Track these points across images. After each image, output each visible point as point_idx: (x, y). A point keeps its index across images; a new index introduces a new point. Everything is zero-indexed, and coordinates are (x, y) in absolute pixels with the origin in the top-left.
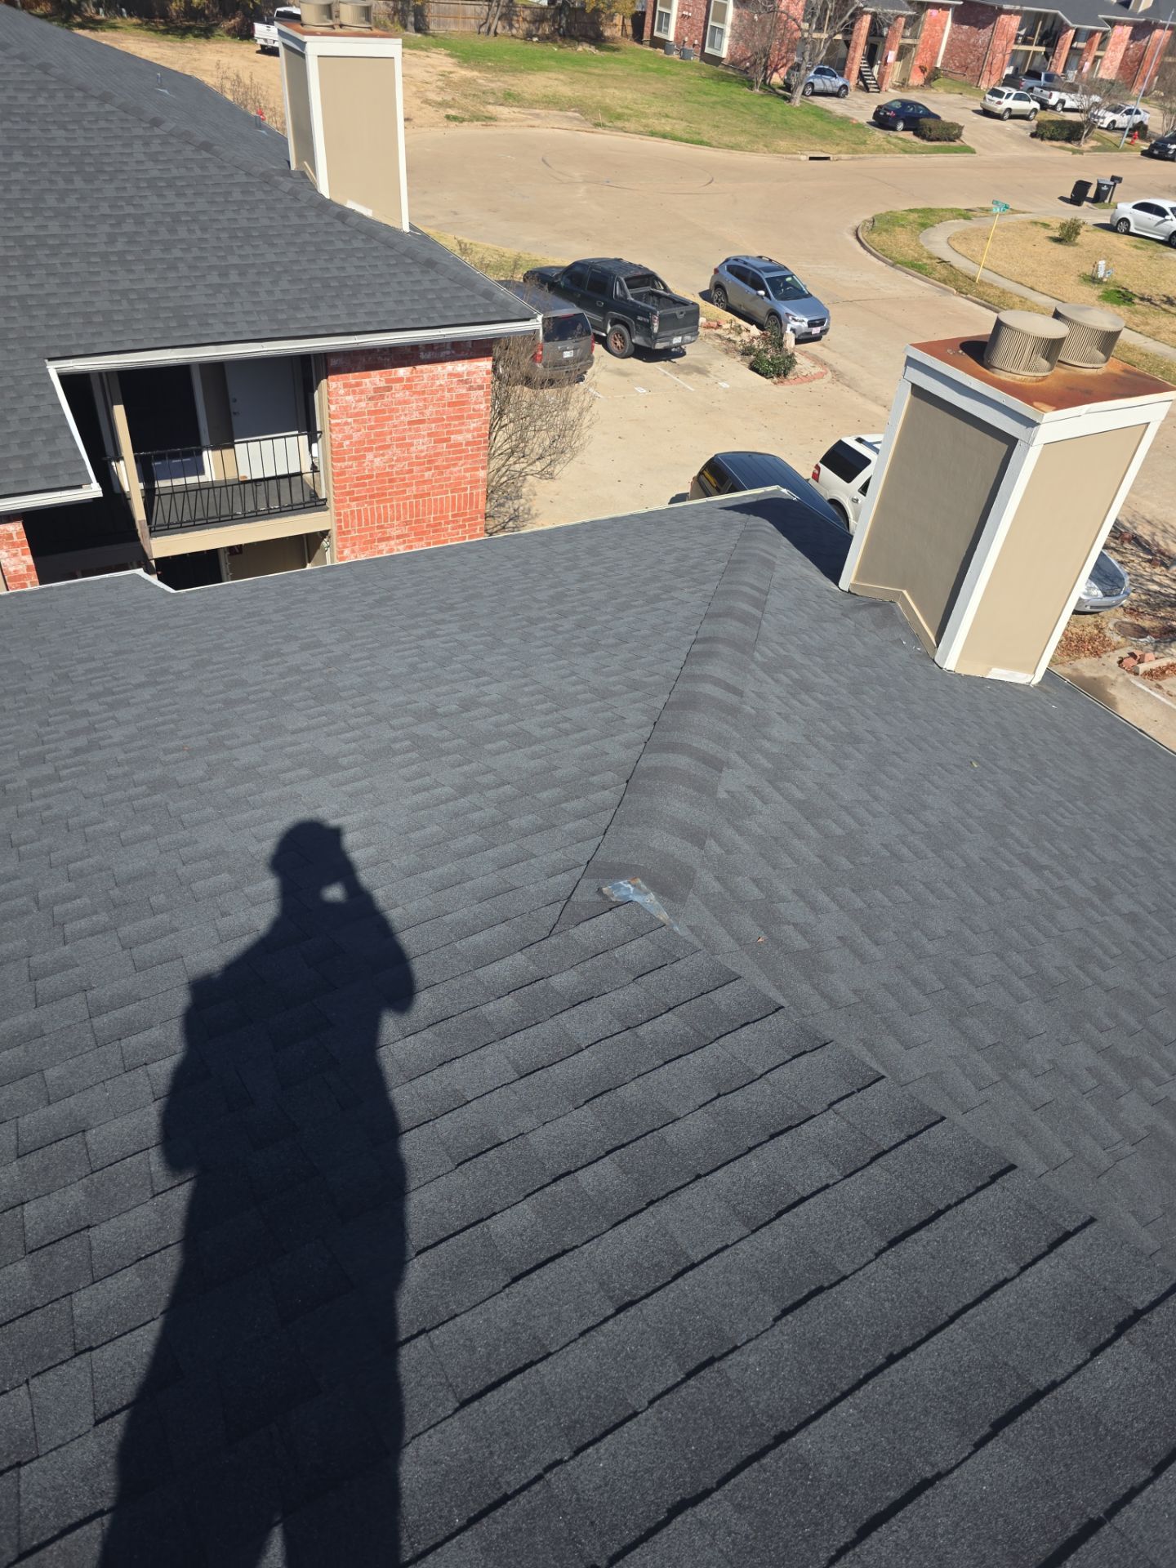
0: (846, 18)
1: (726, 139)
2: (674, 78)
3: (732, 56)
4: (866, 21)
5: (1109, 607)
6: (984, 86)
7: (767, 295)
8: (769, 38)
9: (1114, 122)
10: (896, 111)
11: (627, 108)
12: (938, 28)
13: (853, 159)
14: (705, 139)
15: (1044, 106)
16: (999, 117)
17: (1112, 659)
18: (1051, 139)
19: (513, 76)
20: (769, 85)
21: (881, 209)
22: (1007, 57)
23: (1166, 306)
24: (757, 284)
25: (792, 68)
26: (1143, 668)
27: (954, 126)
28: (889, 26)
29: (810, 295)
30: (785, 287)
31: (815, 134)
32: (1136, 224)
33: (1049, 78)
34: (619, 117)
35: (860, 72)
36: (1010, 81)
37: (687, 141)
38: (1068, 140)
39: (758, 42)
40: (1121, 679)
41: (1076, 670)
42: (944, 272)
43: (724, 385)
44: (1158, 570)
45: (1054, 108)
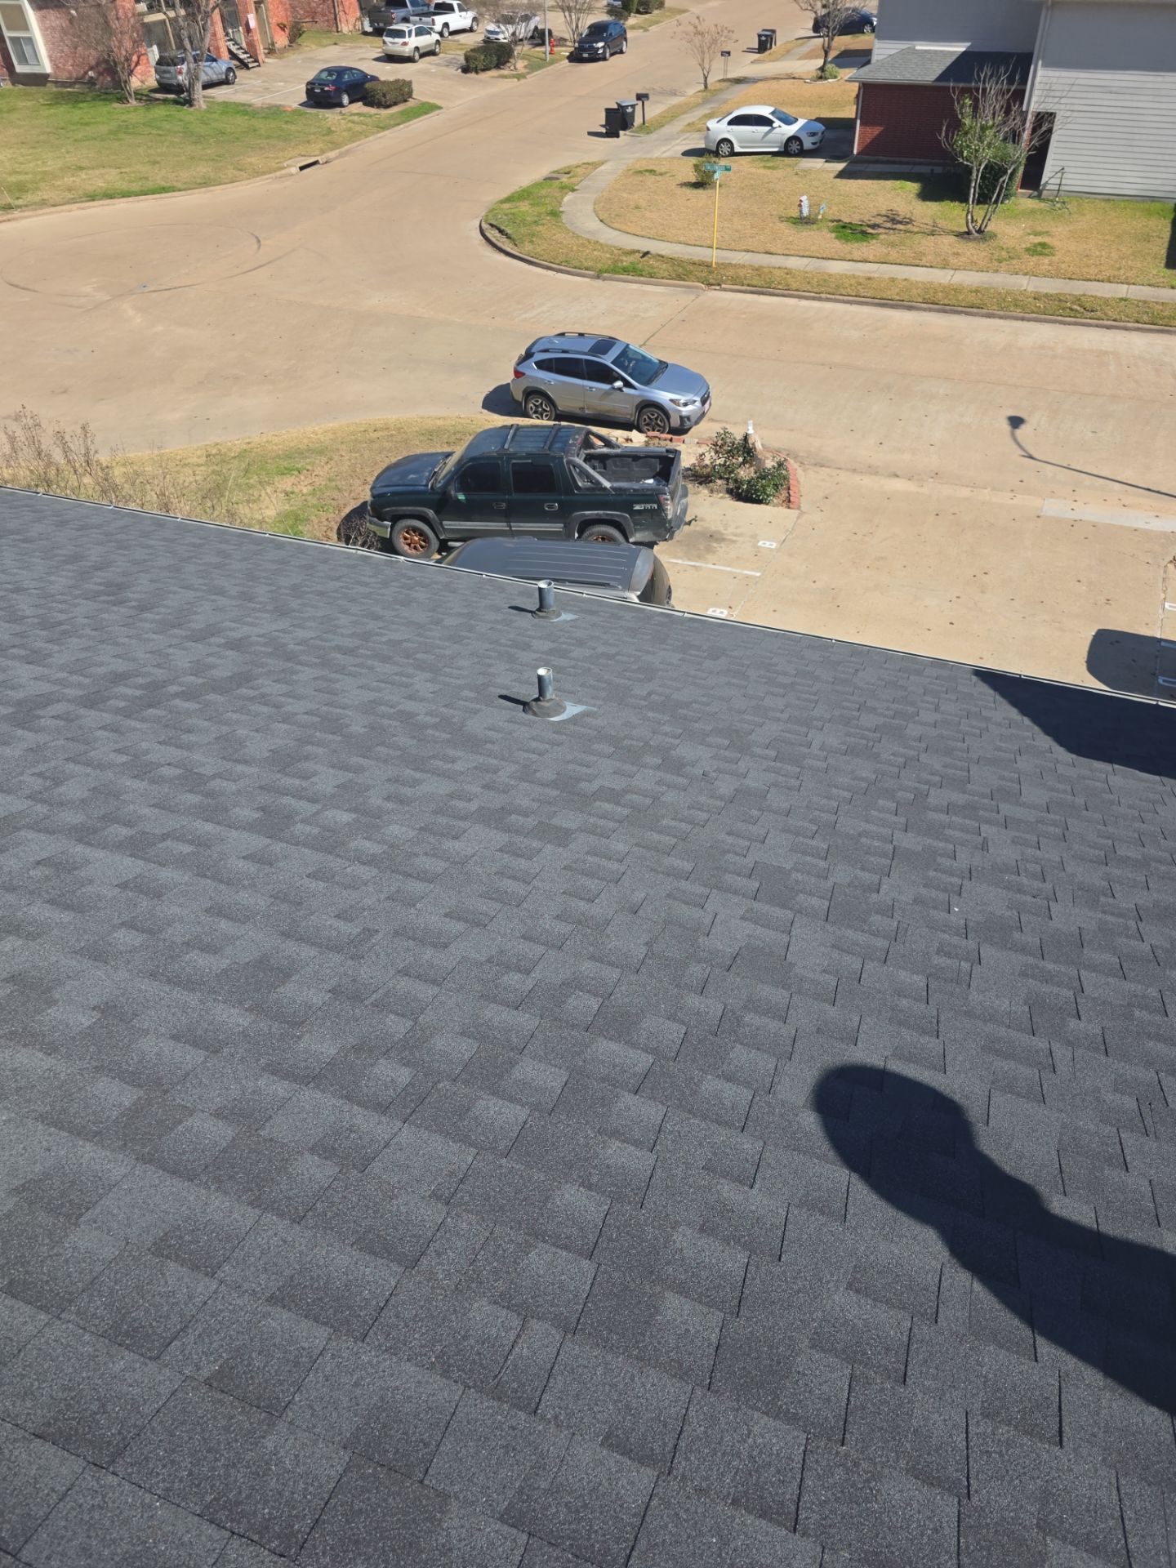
3: (62, 69)
13: (344, 155)
16: (409, 60)
18: (483, 69)
35: (227, 47)
38: (498, 66)
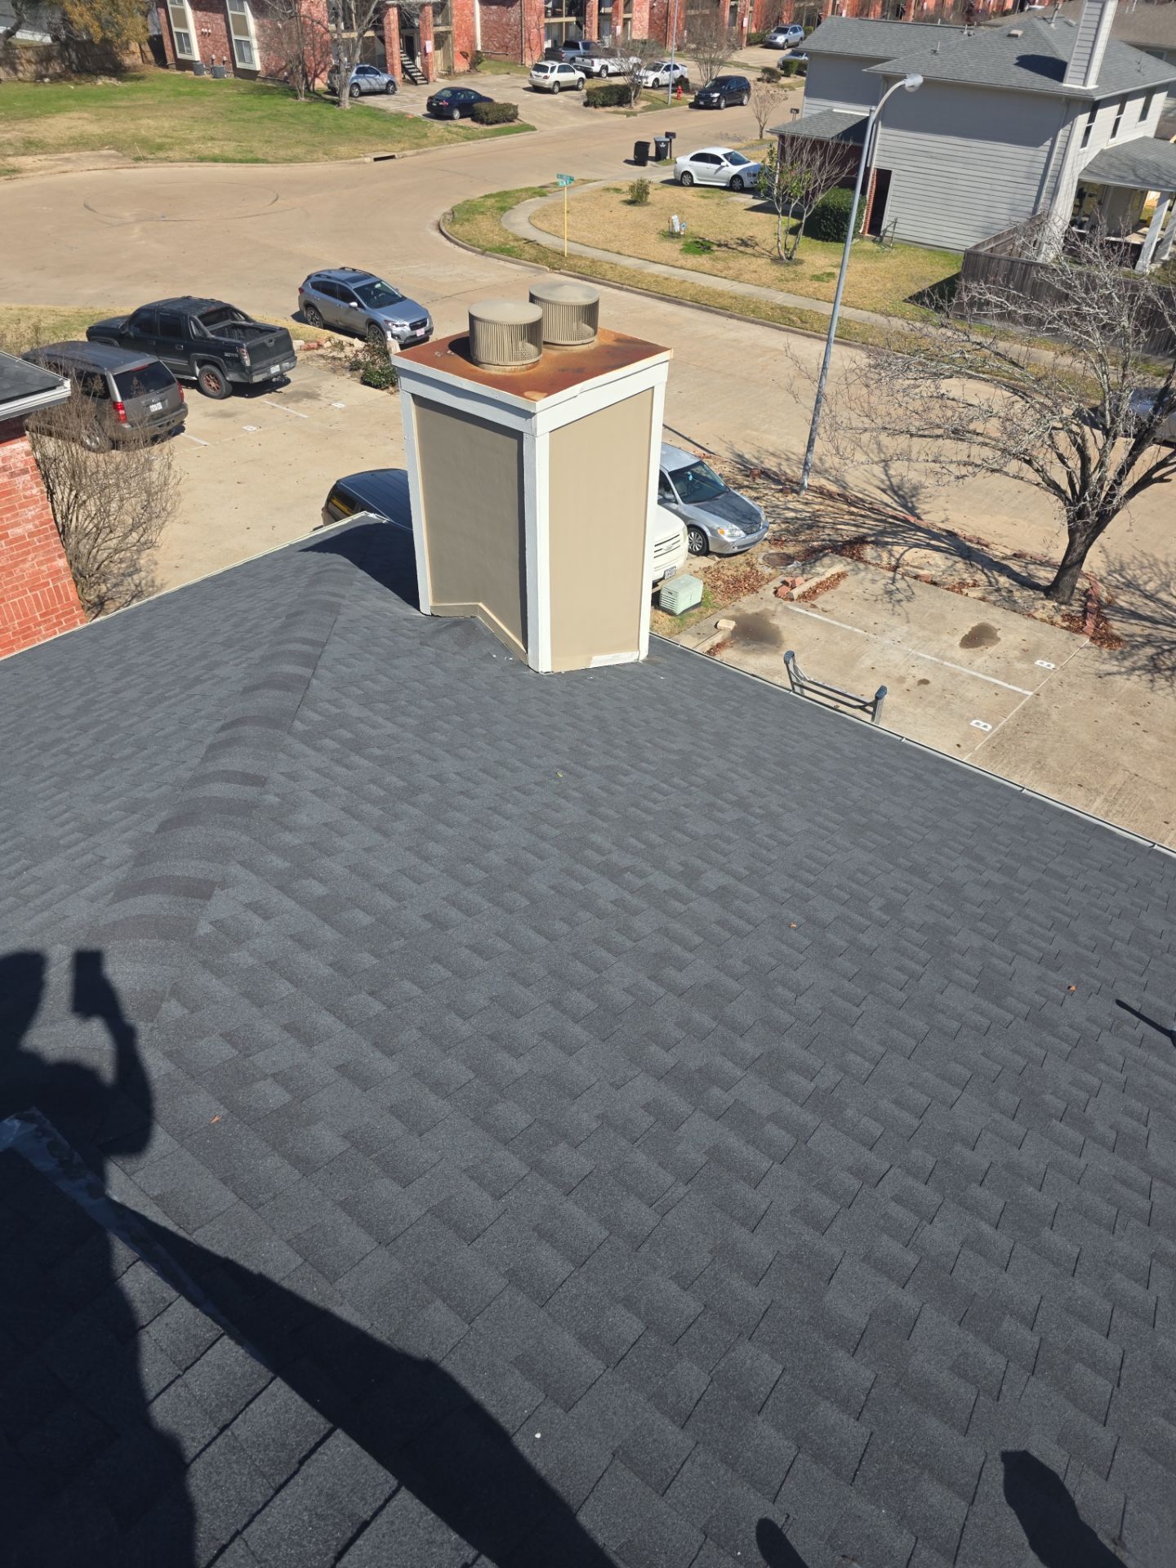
0: (371, 13)
1: (282, 153)
2: (212, 98)
3: (266, 68)
4: (393, 15)
5: (754, 543)
6: (528, 63)
7: (360, 305)
8: (299, 44)
9: (657, 80)
10: (447, 100)
11: (166, 136)
12: (467, 12)
13: (418, 154)
14: (260, 156)
15: (589, 74)
16: (549, 91)
17: (768, 591)
18: (604, 105)
19: (29, 122)
20: (314, 92)
21: (459, 200)
22: (543, 32)
23: (742, 248)
24: (347, 297)
25: (331, 72)
26: (796, 593)
27: (508, 106)
28: (418, 16)
29: (403, 298)
30: (376, 295)
31: (374, 134)
32: (698, 174)
33: (587, 46)
34: (160, 147)
35: (403, 66)
36: (551, 54)
37: (241, 161)
38: (620, 104)
39: (290, 50)
40: (780, 609)
41: (738, 610)
42: (533, 252)
43: (339, 405)
44: (790, 497)
45: (599, 75)
